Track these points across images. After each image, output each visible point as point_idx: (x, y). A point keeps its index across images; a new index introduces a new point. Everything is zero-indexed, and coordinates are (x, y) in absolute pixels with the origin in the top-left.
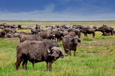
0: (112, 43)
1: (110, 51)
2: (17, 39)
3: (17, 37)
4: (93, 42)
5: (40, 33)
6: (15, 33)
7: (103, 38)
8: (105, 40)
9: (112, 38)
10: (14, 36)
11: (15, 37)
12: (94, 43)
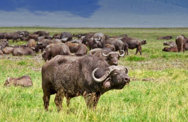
0: (180, 64)
1: (174, 78)
2: (9, 58)
3: (8, 54)
4: (146, 62)
5: (51, 47)
6: (7, 47)
7: (164, 57)
8: (168, 59)
9: (180, 56)
10: (4, 53)
11: (6, 54)
12: (146, 65)
